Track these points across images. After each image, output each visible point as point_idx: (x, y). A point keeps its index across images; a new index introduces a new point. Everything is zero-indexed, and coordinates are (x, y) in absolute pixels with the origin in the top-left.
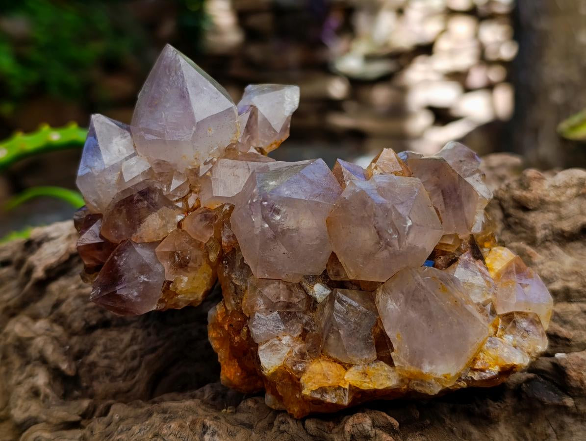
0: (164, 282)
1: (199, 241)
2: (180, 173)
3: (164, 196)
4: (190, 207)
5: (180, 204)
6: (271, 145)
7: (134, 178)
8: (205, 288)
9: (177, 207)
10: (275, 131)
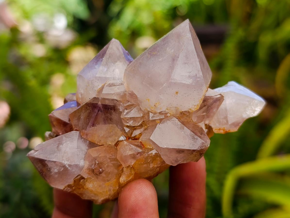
0: (79, 175)
1: (120, 163)
2: (140, 109)
3: (120, 118)
4: (132, 136)
5: (127, 130)
6: (220, 129)
7: (109, 94)
8: (107, 197)
9: (124, 130)
10: (227, 121)
